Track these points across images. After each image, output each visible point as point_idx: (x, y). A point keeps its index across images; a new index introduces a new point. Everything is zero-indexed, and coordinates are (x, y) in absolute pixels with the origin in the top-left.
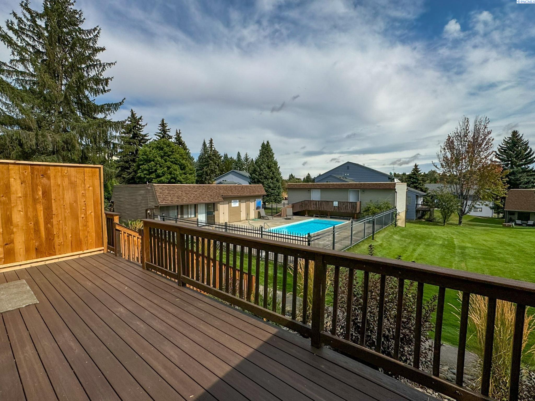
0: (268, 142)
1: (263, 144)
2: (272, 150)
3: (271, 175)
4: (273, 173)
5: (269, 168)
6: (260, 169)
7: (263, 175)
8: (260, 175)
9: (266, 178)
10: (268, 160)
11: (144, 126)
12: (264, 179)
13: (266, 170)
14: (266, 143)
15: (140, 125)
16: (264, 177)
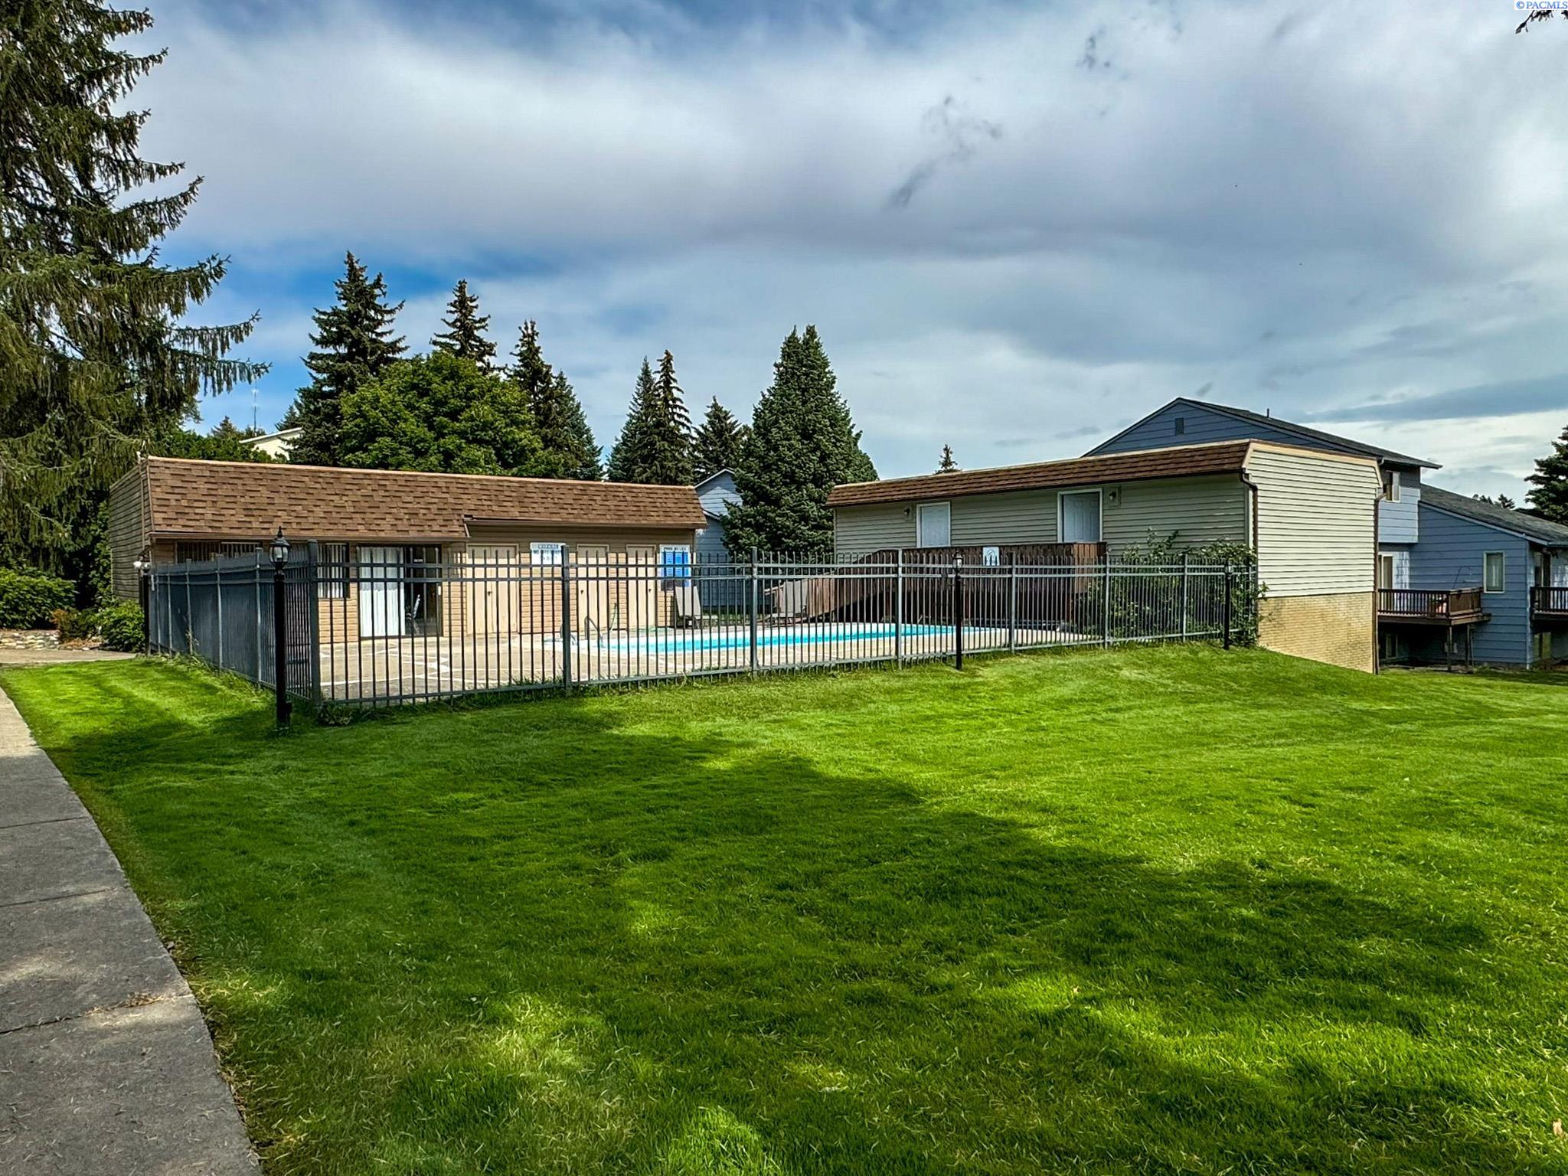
0: (811, 332)
1: (792, 340)
2: (826, 365)
3: (813, 464)
4: (823, 459)
5: (806, 435)
6: (768, 442)
7: (778, 470)
8: (767, 468)
9: (790, 479)
10: (804, 403)
11: (391, 312)
12: (786, 484)
13: (791, 448)
14: (801, 335)
15: (379, 310)
16: (785, 476)
